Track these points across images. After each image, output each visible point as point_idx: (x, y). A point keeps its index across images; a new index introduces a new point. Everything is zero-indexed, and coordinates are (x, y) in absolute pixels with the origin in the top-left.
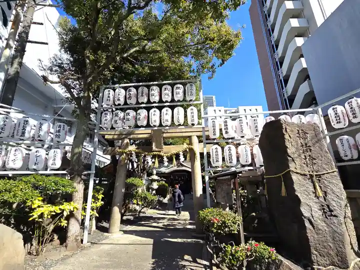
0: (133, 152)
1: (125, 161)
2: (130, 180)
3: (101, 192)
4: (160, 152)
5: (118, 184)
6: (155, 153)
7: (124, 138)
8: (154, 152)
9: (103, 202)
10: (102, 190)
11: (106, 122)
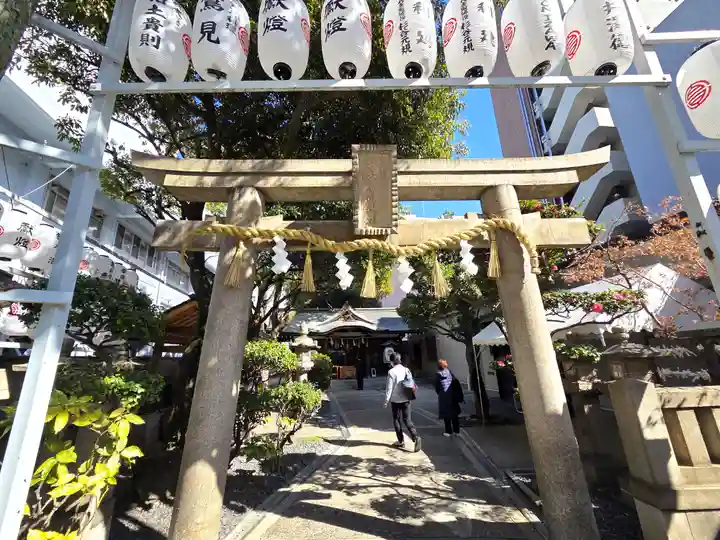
0: (277, 239)
1: (243, 271)
2: (253, 348)
3: (127, 403)
4: (381, 237)
5: (213, 361)
6: (364, 242)
7: (241, 187)
8: (361, 237)
9: (135, 452)
10: (133, 394)
11: (151, 33)
